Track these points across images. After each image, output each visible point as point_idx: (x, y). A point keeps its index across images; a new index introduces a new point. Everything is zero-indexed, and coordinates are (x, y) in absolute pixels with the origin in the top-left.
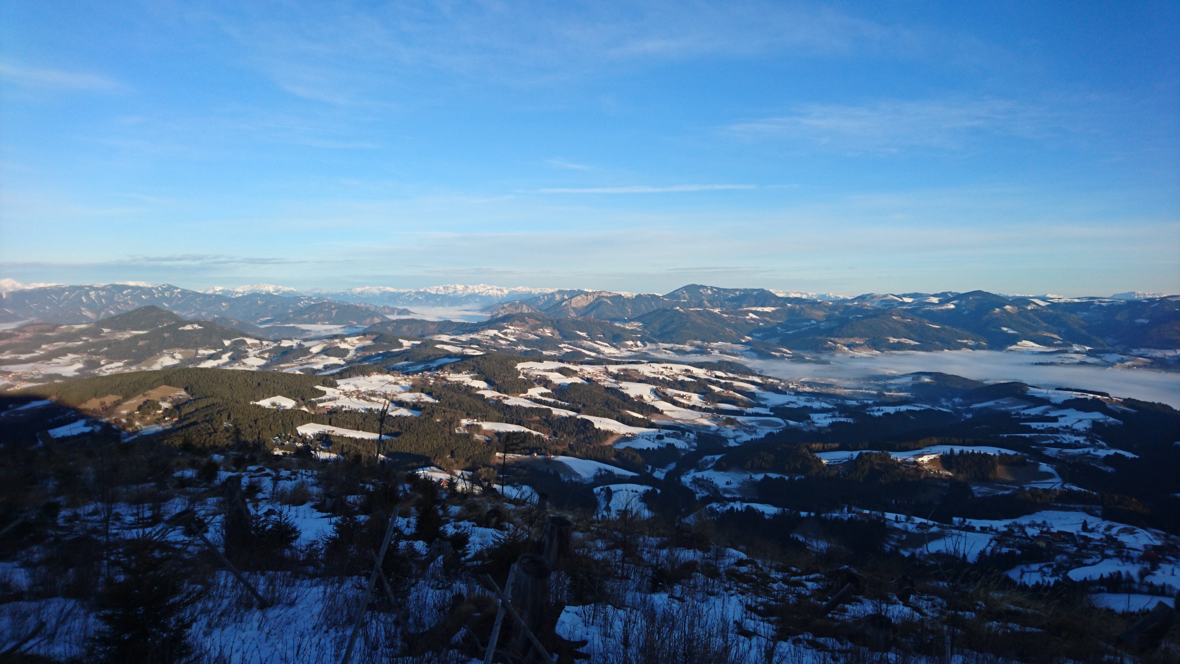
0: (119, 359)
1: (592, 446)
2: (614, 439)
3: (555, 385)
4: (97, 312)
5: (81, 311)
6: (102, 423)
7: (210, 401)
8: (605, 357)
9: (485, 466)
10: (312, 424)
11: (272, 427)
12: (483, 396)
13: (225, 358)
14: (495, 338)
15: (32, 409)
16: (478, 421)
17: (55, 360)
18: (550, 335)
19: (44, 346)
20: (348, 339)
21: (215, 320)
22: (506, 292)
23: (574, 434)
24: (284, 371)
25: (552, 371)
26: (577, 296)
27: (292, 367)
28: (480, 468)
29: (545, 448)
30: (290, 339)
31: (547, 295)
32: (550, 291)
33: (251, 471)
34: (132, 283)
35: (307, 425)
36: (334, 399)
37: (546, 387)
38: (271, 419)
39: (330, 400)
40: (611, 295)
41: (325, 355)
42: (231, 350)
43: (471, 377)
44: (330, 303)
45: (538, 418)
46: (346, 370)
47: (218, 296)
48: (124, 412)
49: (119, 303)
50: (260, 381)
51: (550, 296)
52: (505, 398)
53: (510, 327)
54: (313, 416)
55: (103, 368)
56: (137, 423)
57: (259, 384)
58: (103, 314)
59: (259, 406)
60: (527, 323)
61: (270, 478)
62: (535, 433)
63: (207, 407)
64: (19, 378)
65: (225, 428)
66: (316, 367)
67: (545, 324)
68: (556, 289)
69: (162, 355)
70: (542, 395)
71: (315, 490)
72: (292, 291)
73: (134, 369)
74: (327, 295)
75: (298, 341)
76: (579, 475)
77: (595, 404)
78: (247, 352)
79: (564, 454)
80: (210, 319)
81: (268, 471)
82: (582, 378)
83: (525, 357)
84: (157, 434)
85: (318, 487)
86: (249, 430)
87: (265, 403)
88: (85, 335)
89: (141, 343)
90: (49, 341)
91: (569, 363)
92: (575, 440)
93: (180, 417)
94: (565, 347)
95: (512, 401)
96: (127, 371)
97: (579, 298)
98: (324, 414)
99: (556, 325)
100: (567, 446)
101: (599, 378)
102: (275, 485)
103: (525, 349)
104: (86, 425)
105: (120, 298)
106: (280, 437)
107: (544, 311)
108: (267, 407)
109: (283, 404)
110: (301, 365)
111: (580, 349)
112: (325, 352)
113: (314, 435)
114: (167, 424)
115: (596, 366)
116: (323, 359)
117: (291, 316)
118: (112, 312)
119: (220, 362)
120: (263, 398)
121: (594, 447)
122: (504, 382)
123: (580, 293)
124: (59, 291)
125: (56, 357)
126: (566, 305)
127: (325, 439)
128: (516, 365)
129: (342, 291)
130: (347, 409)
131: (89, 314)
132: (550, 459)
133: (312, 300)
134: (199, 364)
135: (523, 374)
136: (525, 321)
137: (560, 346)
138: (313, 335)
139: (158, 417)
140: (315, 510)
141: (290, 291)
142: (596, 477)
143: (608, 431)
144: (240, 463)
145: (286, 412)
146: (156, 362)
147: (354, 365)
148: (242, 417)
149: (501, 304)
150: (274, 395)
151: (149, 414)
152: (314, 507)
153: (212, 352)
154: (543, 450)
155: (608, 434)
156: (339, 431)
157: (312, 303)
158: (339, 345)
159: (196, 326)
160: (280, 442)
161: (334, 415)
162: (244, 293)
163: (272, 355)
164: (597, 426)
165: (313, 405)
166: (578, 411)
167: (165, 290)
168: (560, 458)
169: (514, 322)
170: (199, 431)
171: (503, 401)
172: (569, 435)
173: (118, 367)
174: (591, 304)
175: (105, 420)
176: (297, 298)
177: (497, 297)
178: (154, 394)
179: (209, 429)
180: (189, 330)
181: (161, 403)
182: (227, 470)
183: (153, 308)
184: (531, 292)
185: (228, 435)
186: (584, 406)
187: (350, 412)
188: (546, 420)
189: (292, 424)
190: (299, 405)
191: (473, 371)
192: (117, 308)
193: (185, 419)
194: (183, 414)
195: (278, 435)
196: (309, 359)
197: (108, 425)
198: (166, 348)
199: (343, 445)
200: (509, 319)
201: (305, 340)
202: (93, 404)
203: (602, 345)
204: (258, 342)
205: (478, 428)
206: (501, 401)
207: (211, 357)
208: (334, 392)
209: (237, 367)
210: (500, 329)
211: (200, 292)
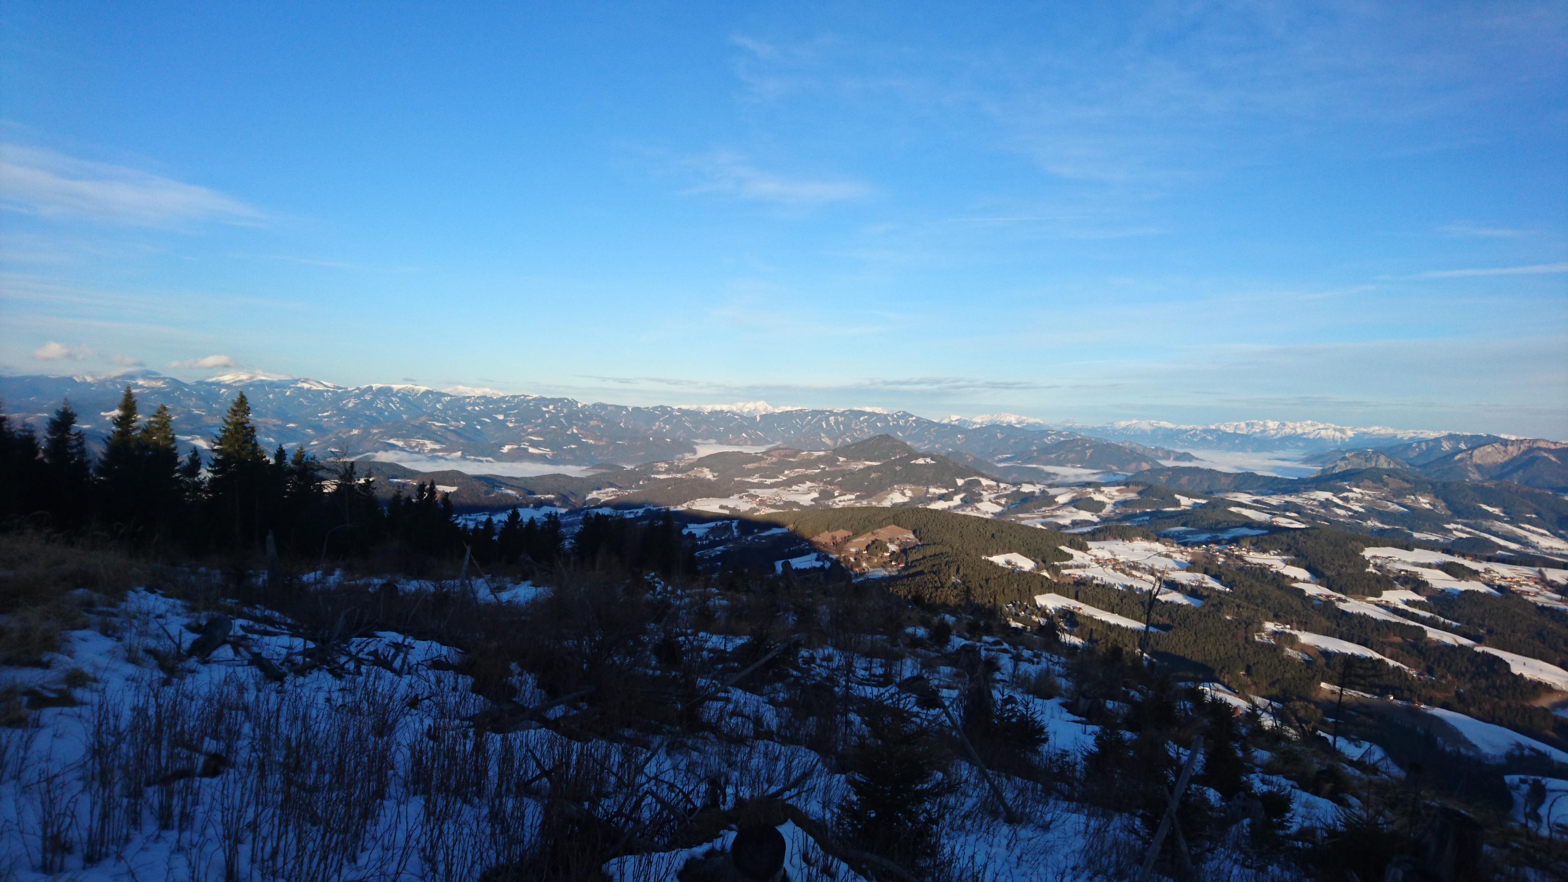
0: (851, 491)
1: (1504, 704)
2: (1555, 698)
3: (1435, 590)
4: (835, 439)
5: (820, 437)
6: (831, 559)
7: (938, 549)
8: (1538, 554)
9: (1300, 698)
10: (1053, 595)
11: (1006, 591)
12: (1302, 591)
13: (957, 500)
14: (1326, 504)
15: (773, 535)
16: (1291, 629)
17: (795, 487)
18: (1428, 506)
19: (786, 472)
20: (1105, 489)
21: (949, 454)
22: (1350, 433)
23: (1468, 676)
24: (1023, 523)
25: (1429, 566)
26: (1484, 445)
27: (1033, 518)
28: (1293, 700)
29: (1411, 691)
30: (1032, 483)
31: (1427, 441)
32: (1432, 435)
33: (985, 642)
34: (868, 409)
35: (1048, 595)
36: (1083, 567)
37: (1415, 590)
38: (1005, 580)
39: (1077, 567)
40: (1558, 446)
41: (1074, 507)
42: (964, 491)
43: (1284, 561)
44: (1084, 441)
45: (1398, 639)
46: (1100, 530)
47: (954, 426)
48: (853, 550)
49: (856, 431)
50: (994, 532)
51: (1431, 444)
52: (1340, 599)
53: (1355, 489)
54: (1055, 584)
55: (837, 500)
56: (864, 565)
57: (993, 536)
58: (840, 441)
59: (992, 563)
60: (1386, 485)
61: (1009, 655)
62: (1391, 663)
63: (935, 555)
64: (762, 503)
65: (953, 583)
66: (1061, 522)
67: (1418, 488)
68: (1445, 433)
69: (892, 491)
70: (1408, 603)
71: (1064, 683)
72: (1038, 423)
73: (865, 503)
74: (1081, 429)
75: (1041, 487)
76: (1475, 746)
77: (1513, 631)
78: (981, 494)
79: (1446, 706)
80: (943, 453)
81: (1006, 646)
82: (1488, 585)
83: (1379, 539)
84: (883, 579)
85: (1067, 679)
86: (979, 590)
87: (999, 560)
88: (822, 463)
89: (873, 475)
90: (792, 466)
91: (1464, 556)
92: (1468, 686)
93: (907, 564)
94: (1456, 530)
95: (1353, 606)
96: (858, 505)
97: (1489, 449)
98: (1069, 584)
99: (1440, 491)
100: (1453, 694)
101: (1524, 588)
102: (1016, 667)
103: (1380, 525)
104: (817, 560)
105: (856, 425)
106: (1014, 605)
107: (1420, 466)
108: (1001, 565)
109: (1019, 564)
110: (1044, 517)
111: (1487, 536)
112: (1075, 503)
113: (1055, 609)
114: (893, 570)
115: (1519, 568)
116: (1071, 512)
117: (1035, 454)
118: (848, 440)
119: (951, 504)
120: (997, 553)
121: (1509, 706)
122: (1339, 574)
123: (1491, 440)
124: (802, 414)
125: (796, 484)
126: (1461, 460)
127: (1069, 616)
128: (1362, 550)
129: (1100, 425)
130: (1099, 582)
131: (827, 440)
132: (1418, 709)
133: (1062, 436)
134: (929, 504)
135: (1375, 565)
136: (1382, 481)
137: (1447, 526)
138: (1058, 479)
139: (885, 560)
140: (1064, 710)
141: (1036, 423)
142: (1509, 756)
143: (1540, 683)
144: (973, 630)
145: (1022, 574)
146: (886, 498)
147: (1110, 524)
148: (972, 573)
149: (1341, 451)
150: (1010, 551)
151: (877, 556)
152: (1063, 705)
153: (944, 491)
154: (1406, 694)
155: (1540, 688)
156: (1087, 610)
157: (1062, 439)
158: (1092, 495)
159: (929, 460)
160: (1014, 611)
161: (1082, 587)
162: (982, 423)
163: (1010, 501)
164: (1516, 670)
165: (1056, 570)
166: (1479, 640)
167: (899, 417)
168: (1438, 712)
169: (1362, 481)
170: (925, 582)
171: (1337, 603)
172: (1457, 677)
173: (850, 500)
174: (1512, 461)
175: (835, 556)
176: (1043, 432)
177: (1334, 440)
178: (883, 534)
179: (936, 582)
180: (921, 465)
181: (888, 545)
182: (960, 636)
183: (887, 437)
184: (1395, 436)
185: (955, 592)
186: (1490, 632)
187: (1104, 586)
188: (1414, 646)
189: (1030, 591)
190: (1039, 568)
191: (1286, 551)
192: (853, 435)
193: (912, 567)
194: (910, 560)
195: (1012, 603)
196: (1053, 510)
197: (837, 562)
198: (897, 483)
199: (1092, 630)
200: (1353, 476)
201: (1051, 486)
202: (824, 538)
203: (1533, 532)
204: (994, 483)
205: (1292, 641)
206: (1332, 603)
207: (942, 497)
208: (1083, 558)
209: (969, 512)
210: (1336, 491)
211: (936, 421)
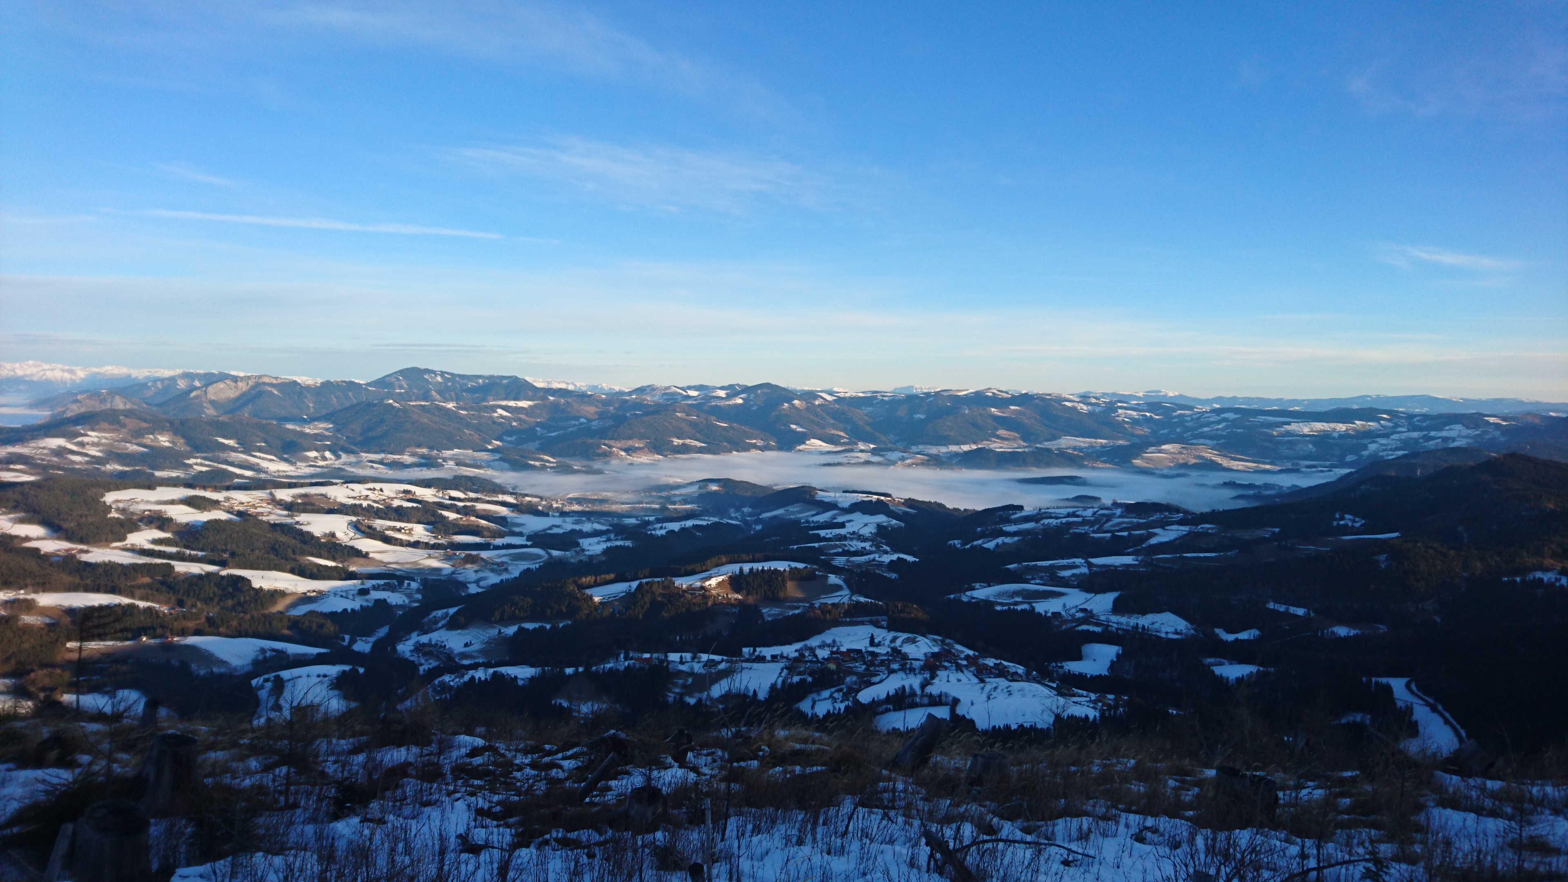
1: (248, 617)
2: (288, 601)
3: (179, 525)
8: (269, 477)
9: (43, 666)
12: (37, 550)
14: (61, 452)
16: (26, 593)
18: (167, 444)
22: (81, 374)
23: (216, 600)
25: (172, 502)
26: (216, 382)
28: (33, 671)
29: (163, 627)
31: (162, 380)
32: (167, 373)
37: (161, 528)
40: (279, 381)
43: (11, 520)
45: (147, 580)
51: (166, 382)
52: (82, 551)
53: (90, 433)
60: (124, 426)
62: (142, 604)
67: (157, 427)
68: (179, 371)
70: (156, 542)
76: (226, 662)
77: (252, 550)
79: (198, 632)
82: (229, 512)
83: (121, 482)
91: (204, 488)
92: (217, 609)
94: (196, 464)
95: (97, 555)
97: (221, 385)
99: (178, 428)
100: (203, 620)
101: (259, 510)
103: (120, 468)
107: (156, 405)
111: (224, 467)
115: (254, 492)
121: (252, 618)
122: (79, 525)
123: (223, 377)
126: (196, 397)
128: (103, 496)
132: (172, 643)
135: (118, 510)
136: (118, 422)
137: (187, 462)
142: (256, 662)
143: (276, 591)
149: (72, 394)
154: (159, 631)
155: (276, 595)
164: (256, 584)
166: (223, 564)
168: (192, 640)
169: (98, 424)
171: (78, 556)
172: (206, 603)
174: (244, 395)
177: (63, 382)
184: (130, 376)
186: (233, 554)
188: (162, 583)
191: (15, 508)
200: (89, 420)
203: (263, 459)
205: (29, 606)
206: (74, 556)
210: (71, 436)
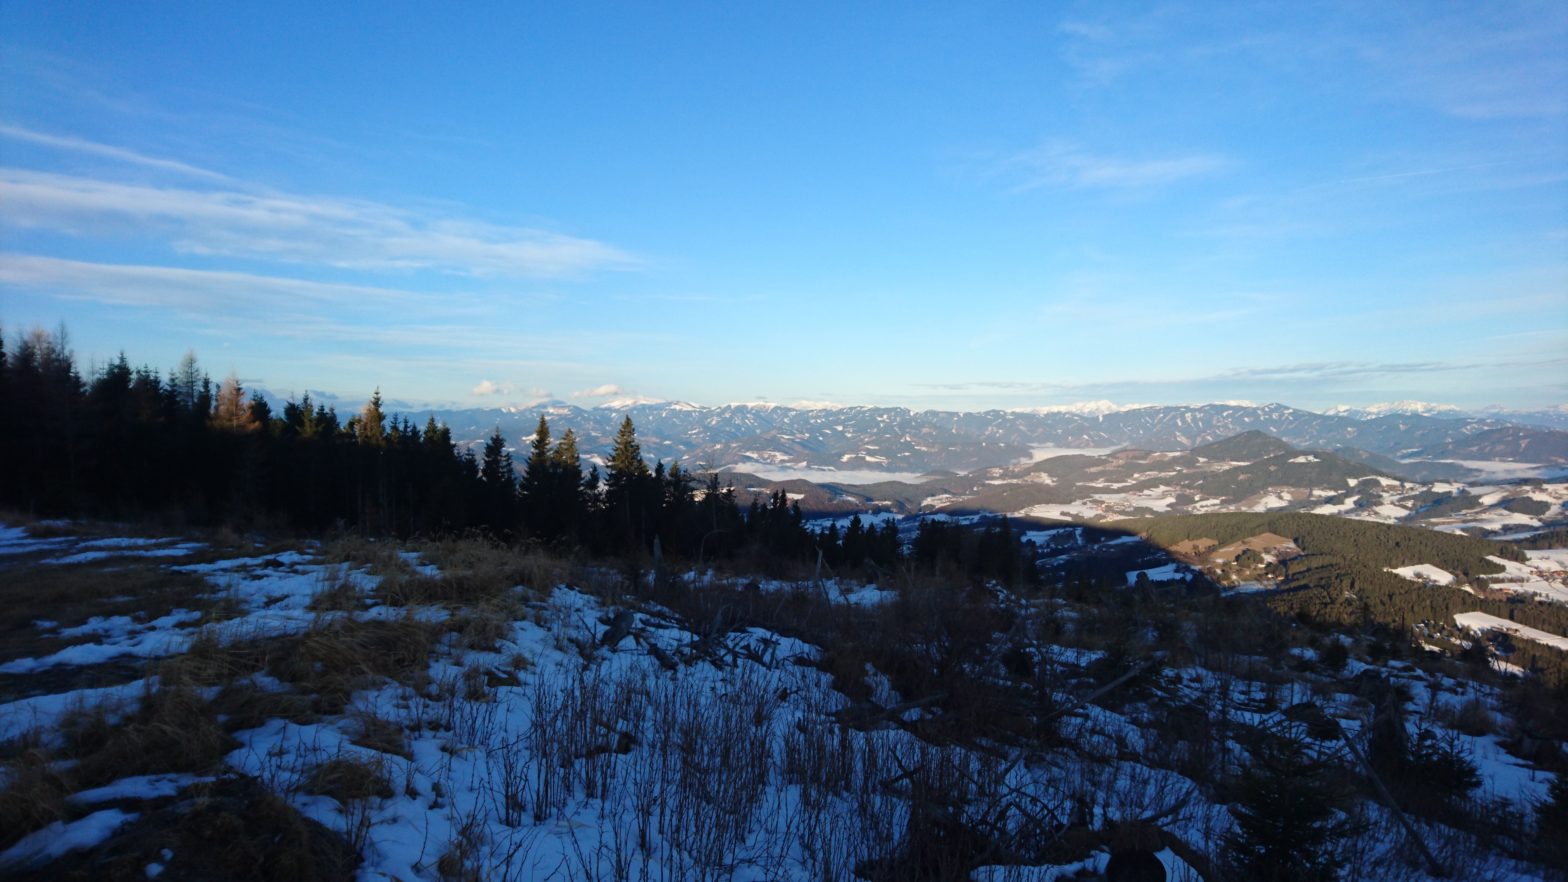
0: (1216, 495)
4: (1192, 438)
5: (1175, 436)
6: (1194, 570)
7: (1327, 560)
10: (1479, 614)
11: (1416, 608)
13: (1349, 503)
15: (1123, 544)
17: (1146, 492)
19: (1136, 476)
20: (1550, 487)
21: (1337, 450)
24: (1437, 528)
27: (1449, 523)
30: (1447, 482)
33: (1393, 668)
34: (1233, 403)
35: (1471, 613)
36: (1521, 580)
38: (1414, 596)
39: (1511, 580)
41: (1505, 508)
42: (1359, 493)
44: (1516, 429)
46: (1543, 537)
47: (1343, 418)
48: (1220, 561)
49: (1218, 428)
50: (1398, 540)
54: (1482, 601)
55: (1198, 505)
56: (1234, 577)
57: (1397, 544)
58: (1199, 440)
59: (1396, 576)
61: (1425, 683)
63: (1322, 567)
64: (1109, 509)
65: (1347, 599)
66: (1488, 527)
69: (1266, 494)
71: (1499, 718)
72: (1453, 410)
73: (1232, 508)
74: (1512, 416)
75: (1460, 486)
78: (1381, 496)
80: (1329, 449)
81: (1419, 672)
84: (1257, 593)
85: (1503, 714)
86: (1380, 608)
87: (1407, 572)
88: (1178, 465)
89: (1242, 477)
90: (1142, 469)
93: (1287, 576)
96: (1224, 510)
98: (1500, 601)
102: (1433, 697)
104: (1176, 571)
105: (1219, 421)
106: (1426, 625)
108: (1408, 578)
109: (1433, 577)
110: (1464, 522)
112: (1506, 504)
113: (1482, 631)
114: (1270, 583)
116: (1501, 515)
117: (1450, 447)
118: (1209, 438)
119: (1342, 508)
120: (1403, 564)
124: (1152, 412)
125: (1148, 488)
127: (1503, 640)
129: (1539, 409)
130: (1542, 599)
131: (1183, 440)
133: (1487, 425)
134: (1313, 509)
138: (1483, 477)
139: (1259, 572)
140: (1502, 750)
141: (1450, 411)
144: (1377, 653)
145: (1437, 589)
146: (1258, 503)
147: (1558, 529)
148: (1370, 588)
150: (1420, 562)
151: (1249, 567)
152: (1501, 744)
153: (1332, 493)
156: (1526, 632)
157: (1486, 428)
158: (1531, 495)
159: (1311, 458)
160: (1426, 631)
161: (1520, 605)
162: (1379, 413)
163: (1419, 504)
165: (1482, 585)
167: (1272, 411)
170: (1311, 598)
173: (1214, 505)
175: (1197, 568)
176: (1460, 421)
178: (1256, 543)
179: (1324, 597)
180: (1302, 464)
181: (1263, 555)
182: (1360, 660)
183: (1257, 434)
185: (1350, 609)
187: (1550, 604)
189: (1447, 608)
190: (1459, 582)
192: (1214, 432)
193: (1293, 580)
194: (1290, 572)
195: (1423, 622)
196: (1477, 513)
197: (1200, 574)
198: (1271, 485)
199: (1534, 657)
201: (1473, 484)
202: (1184, 547)
204: (1397, 483)
207: (1329, 501)
208: (1520, 570)
209: (1365, 516)
211: (1318, 413)
